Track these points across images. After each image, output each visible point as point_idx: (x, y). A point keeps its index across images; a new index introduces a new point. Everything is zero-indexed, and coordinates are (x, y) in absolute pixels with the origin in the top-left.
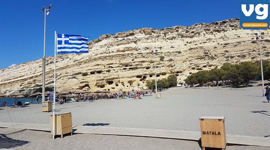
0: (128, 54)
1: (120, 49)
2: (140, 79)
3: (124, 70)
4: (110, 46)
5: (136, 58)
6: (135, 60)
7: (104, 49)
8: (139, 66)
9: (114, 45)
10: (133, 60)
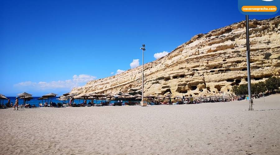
0: (221, 54)
1: (212, 49)
2: (230, 83)
3: (211, 73)
4: (201, 46)
5: (229, 57)
6: (228, 60)
7: (194, 51)
8: (231, 68)
9: (205, 44)
10: (224, 61)
